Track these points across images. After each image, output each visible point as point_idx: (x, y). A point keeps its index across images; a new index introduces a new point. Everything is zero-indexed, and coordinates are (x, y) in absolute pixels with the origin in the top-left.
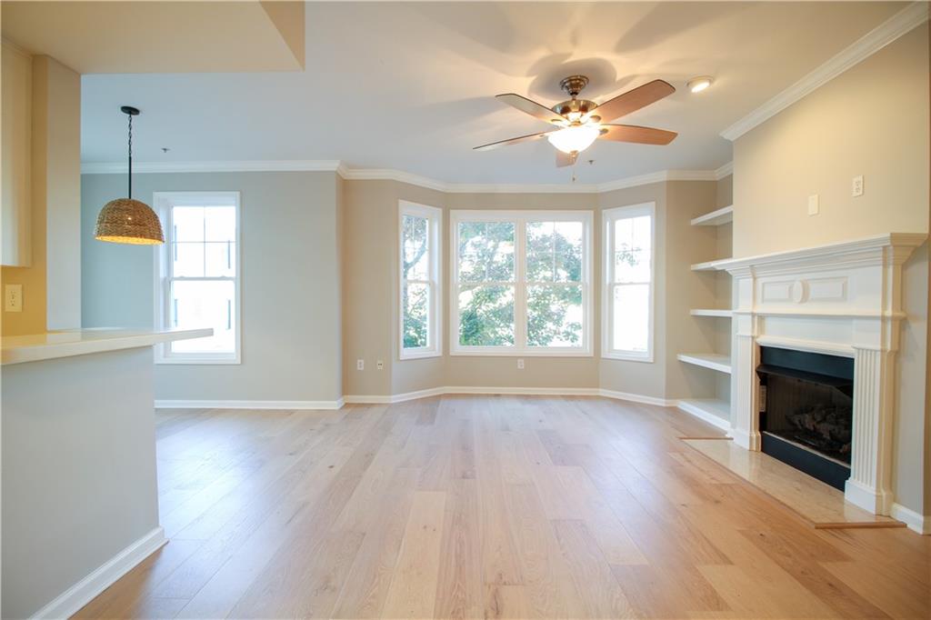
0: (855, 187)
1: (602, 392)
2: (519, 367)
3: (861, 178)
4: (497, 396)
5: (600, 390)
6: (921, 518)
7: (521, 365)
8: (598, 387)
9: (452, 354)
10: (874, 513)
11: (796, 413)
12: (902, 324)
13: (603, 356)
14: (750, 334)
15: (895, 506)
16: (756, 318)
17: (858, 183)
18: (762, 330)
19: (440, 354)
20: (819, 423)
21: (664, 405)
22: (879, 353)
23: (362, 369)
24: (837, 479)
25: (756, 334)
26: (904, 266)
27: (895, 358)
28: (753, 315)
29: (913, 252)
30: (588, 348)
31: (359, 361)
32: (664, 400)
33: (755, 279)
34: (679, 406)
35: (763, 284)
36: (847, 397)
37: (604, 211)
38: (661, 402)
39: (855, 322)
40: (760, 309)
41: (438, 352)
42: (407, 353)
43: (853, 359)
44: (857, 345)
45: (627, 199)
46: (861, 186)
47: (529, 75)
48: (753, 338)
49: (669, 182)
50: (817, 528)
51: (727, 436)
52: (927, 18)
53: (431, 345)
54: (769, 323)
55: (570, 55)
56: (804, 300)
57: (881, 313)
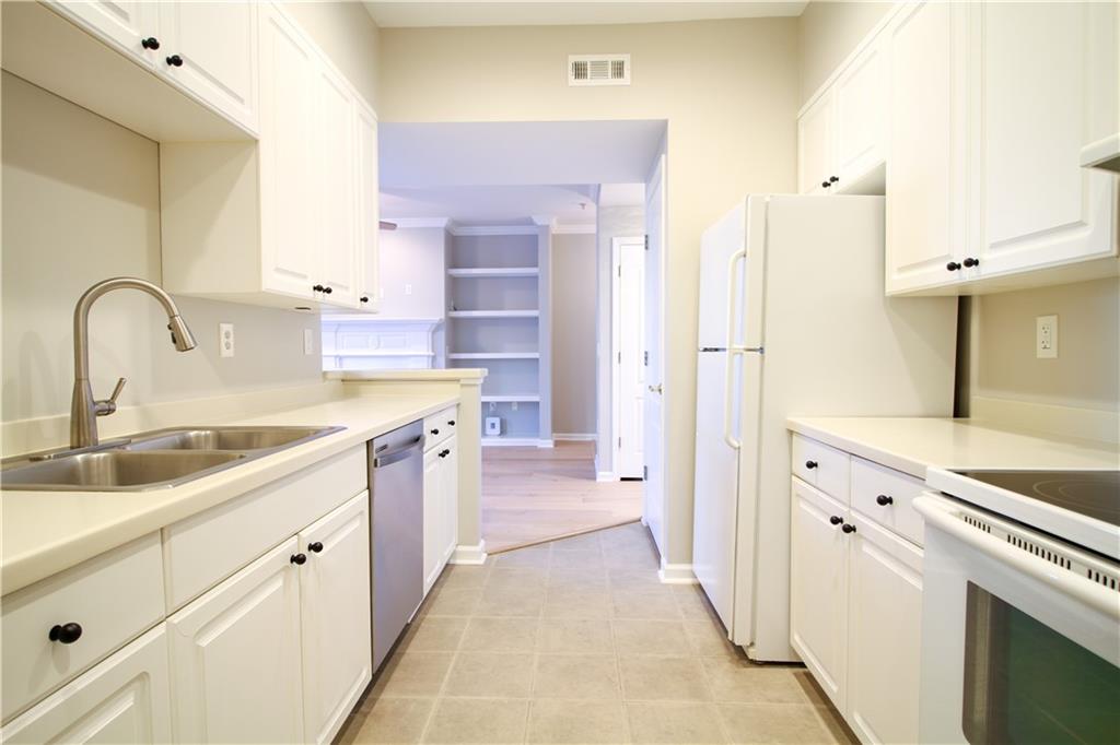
0: (407, 290)
3: (411, 286)
12: (434, 356)
16: (339, 358)
26: (434, 333)
28: (336, 357)
46: (411, 290)
56: (378, 347)
57: (427, 353)
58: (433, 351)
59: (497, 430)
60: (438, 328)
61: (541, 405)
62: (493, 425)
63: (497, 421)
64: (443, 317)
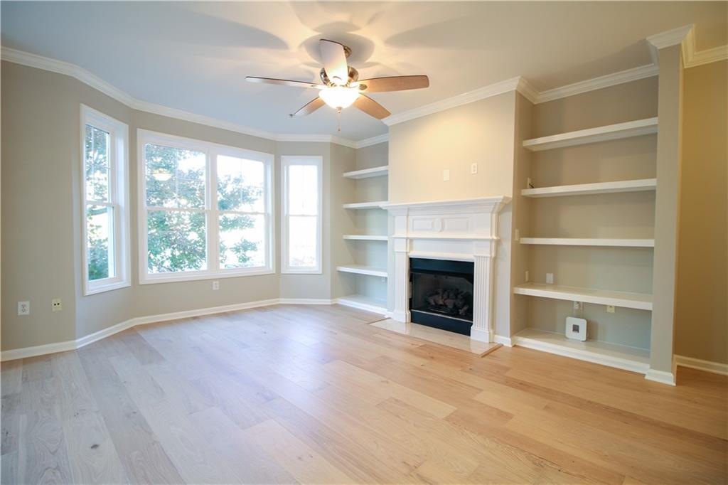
0: (472, 169)
1: (283, 301)
2: (214, 288)
3: (476, 164)
4: (195, 318)
5: (280, 299)
6: (509, 339)
7: (216, 286)
8: (278, 297)
9: (141, 283)
10: (488, 342)
11: (431, 295)
12: (498, 243)
13: (282, 272)
14: (405, 251)
15: (496, 336)
16: (408, 241)
17: (474, 167)
18: (411, 248)
19: (128, 284)
20: (446, 299)
21: (330, 303)
22: (489, 259)
23: (27, 312)
24: (465, 330)
25: (408, 251)
26: (499, 213)
27: (495, 261)
28: (407, 239)
29: (504, 207)
30: (271, 267)
31: (20, 304)
32: (329, 300)
33: (408, 216)
34: (340, 303)
35: (413, 220)
36: (470, 284)
37: (282, 157)
38: (328, 302)
39: (474, 243)
40: (411, 235)
41: (125, 282)
42: (93, 287)
43: (473, 263)
44: (475, 254)
45: (302, 150)
46: (476, 169)
47: (316, 30)
48: (407, 253)
49: (332, 144)
50: (483, 357)
51: (386, 317)
52: (515, 89)
53: (116, 276)
54: (415, 244)
55: (357, 28)
56: (442, 230)
57: (490, 237)
58: (497, 234)
59: (582, 334)
60: (502, 208)
61: (653, 313)
62: (576, 329)
63: (582, 324)
64: (510, 194)
